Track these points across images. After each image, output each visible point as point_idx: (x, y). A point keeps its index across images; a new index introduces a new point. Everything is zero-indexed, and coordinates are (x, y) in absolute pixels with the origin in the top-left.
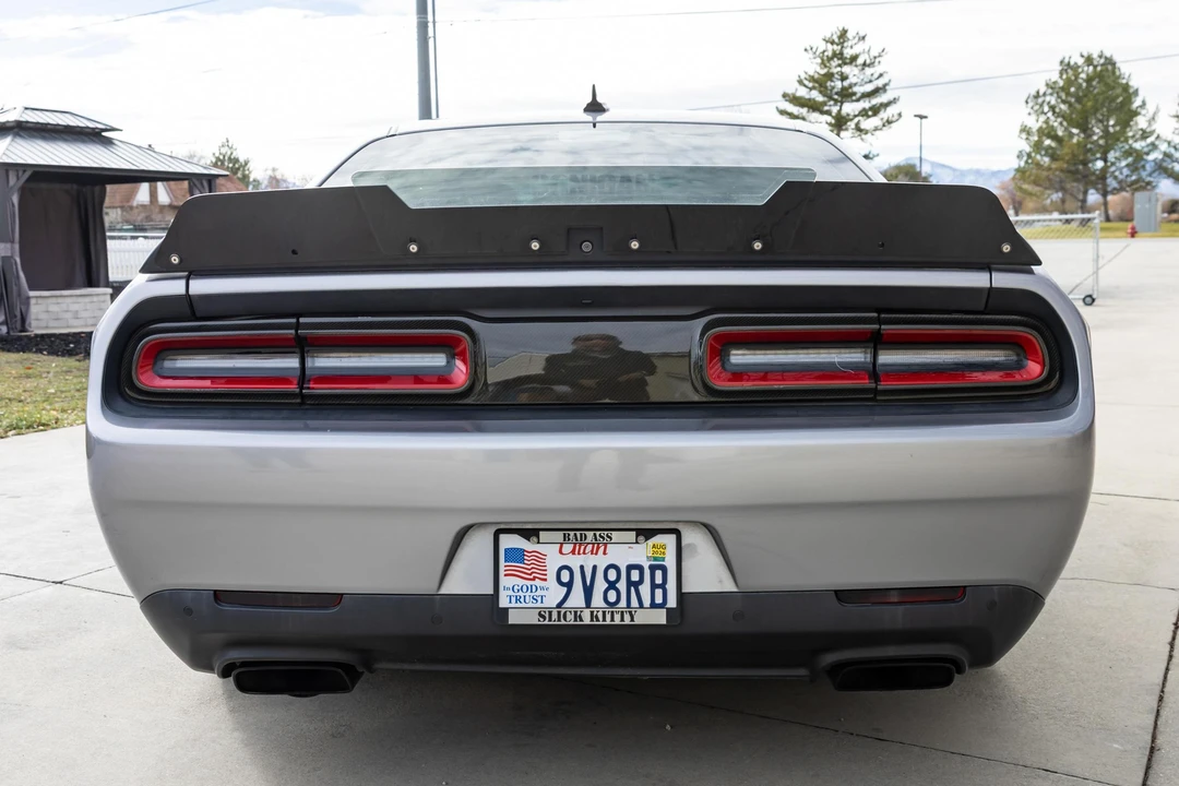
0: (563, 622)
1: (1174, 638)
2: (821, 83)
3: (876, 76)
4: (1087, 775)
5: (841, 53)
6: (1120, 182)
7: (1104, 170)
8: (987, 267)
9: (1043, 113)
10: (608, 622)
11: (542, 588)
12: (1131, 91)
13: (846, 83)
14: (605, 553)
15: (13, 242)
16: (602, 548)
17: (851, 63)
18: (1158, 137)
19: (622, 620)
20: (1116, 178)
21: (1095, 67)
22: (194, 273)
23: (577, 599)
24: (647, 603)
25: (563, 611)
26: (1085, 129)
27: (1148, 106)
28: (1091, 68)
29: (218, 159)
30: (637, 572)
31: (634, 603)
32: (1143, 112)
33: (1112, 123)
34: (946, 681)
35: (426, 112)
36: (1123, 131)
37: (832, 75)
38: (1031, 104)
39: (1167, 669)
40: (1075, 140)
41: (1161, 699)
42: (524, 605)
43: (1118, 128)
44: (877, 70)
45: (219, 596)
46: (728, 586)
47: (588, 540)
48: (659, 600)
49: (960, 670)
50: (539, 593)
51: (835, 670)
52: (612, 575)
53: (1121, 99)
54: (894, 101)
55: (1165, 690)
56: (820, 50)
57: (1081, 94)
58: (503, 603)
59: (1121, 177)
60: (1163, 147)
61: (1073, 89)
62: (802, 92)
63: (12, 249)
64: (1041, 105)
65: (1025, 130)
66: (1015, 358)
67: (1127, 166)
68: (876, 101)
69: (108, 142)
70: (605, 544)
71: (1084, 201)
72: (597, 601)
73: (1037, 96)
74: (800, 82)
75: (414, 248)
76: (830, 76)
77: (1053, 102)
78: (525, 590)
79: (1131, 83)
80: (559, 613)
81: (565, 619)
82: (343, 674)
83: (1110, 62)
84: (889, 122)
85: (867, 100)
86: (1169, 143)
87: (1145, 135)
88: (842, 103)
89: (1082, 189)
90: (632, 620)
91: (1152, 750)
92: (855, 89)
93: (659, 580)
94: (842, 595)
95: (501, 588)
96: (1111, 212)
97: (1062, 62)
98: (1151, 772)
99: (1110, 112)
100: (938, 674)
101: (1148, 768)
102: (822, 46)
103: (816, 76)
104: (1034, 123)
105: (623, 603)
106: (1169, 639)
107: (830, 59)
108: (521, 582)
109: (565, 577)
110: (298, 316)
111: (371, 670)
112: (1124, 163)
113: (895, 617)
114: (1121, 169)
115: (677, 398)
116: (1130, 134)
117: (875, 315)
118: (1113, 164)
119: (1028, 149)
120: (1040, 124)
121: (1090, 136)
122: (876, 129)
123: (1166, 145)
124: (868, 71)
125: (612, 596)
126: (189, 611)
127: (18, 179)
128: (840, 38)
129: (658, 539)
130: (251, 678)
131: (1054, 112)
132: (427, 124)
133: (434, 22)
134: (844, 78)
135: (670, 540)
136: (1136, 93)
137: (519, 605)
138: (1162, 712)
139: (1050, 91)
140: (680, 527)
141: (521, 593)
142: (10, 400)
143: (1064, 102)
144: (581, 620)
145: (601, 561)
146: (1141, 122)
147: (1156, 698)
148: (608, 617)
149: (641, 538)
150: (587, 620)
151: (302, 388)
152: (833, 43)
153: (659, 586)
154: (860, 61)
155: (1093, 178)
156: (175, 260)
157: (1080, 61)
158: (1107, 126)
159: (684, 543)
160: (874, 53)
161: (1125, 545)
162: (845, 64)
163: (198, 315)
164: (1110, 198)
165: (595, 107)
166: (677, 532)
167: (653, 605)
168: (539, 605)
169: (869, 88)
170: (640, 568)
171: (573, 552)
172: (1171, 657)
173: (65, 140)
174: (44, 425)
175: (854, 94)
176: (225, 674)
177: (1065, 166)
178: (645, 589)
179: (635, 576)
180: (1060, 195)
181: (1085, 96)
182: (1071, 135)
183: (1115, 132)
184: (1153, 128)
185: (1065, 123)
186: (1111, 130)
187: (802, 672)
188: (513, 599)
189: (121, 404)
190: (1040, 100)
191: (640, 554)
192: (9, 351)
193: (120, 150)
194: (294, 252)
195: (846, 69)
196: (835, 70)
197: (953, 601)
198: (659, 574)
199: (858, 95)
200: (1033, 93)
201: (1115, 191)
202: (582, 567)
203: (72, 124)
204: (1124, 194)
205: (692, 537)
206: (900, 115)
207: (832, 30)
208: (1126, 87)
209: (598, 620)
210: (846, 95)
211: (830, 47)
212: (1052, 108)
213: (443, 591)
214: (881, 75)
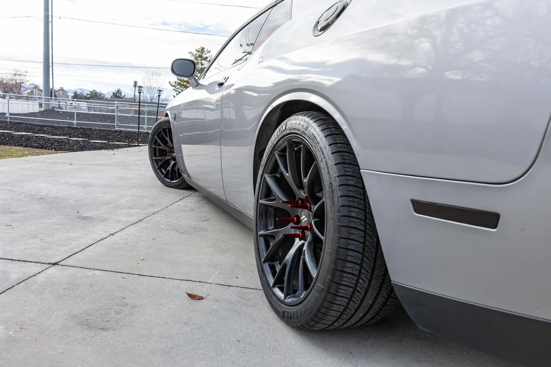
5: (202, 56)
13: (203, 66)
76: (197, 63)
102: (195, 52)
107: (198, 57)
128: (202, 50)
133: (52, 16)
154: (208, 59)
162: (203, 60)
196: (199, 61)
207: (198, 47)
211: (198, 53)
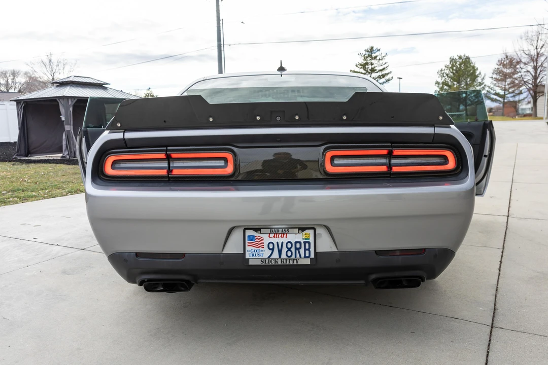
0: (270, 264)
1: (500, 267)
2: (364, 66)
3: (384, 63)
4: (470, 320)
5: (371, 55)
6: (471, 102)
7: (466, 97)
8: (433, 125)
9: (444, 76)
10: (288, 263)
11: (262, 251)
12: (475, 68)
13: (373, 66)
14: (286, 237)
15: (70, 125)
16: (285, 235)
17: (375, 59)
18: (485, 85)
19: (293, 263)
20: (470, 100)
21: (463, 60)
22: (126, 130)
23: (276, 255)
24: (303, 256)
25: (270, 260)
26: (459, 82)
27: (482, 74)
28: (461, 60)
29: (146, 95)
30: (299, 244)
31: (298, 256)
32: (480, 76)
33: (468, 80)
34: (418, 285)
35: (221, 72)
36: (473, 83)
37: (368, 63)
38: (439, 74)
39: (498, 279)
40: (455, 86)
41: (497, 290)
42: (255, 257)
43: (471, 82)
44: (384, 61)
45: (137, 255)
46: (334, 249)
47: (280, 232)
48: (307, 255)
49: (423, 281)
50: (261, 252)
51: (375, 281)
52: (289, 246)
53: (472, 71)
54: (390, 72)
55: (498, 287)
56: (364, 54)
57: (458, 69)
58: (247, 256)
59: (472, 100)
60: (487, 89)
61: (454, 68)
62: (357, 69)
63: (70, 127)
64: (443, 74)
65: (437, 83)
66: (444, 161)
67: (474, 96)
68: (384, 72)
69: (105, 88)
70: (287, 234)
71: (459, 108)
72: (284, 256)
73: (442, 71)
74: (357, 66)
75: (211, 119)
76: (367, 64)
77: (447, 73)
78: (255, 251)
79: (475, 66)
80: (269, 260)
81: (271, 263)
82: (186, 284)
83: (468, 58)
84: (388, 80)
85: (380, 72)
86: (489, 87)
87: (480, 84)
88: (371, 73)
89: (458, 104)
90: (297, 263)
91: (495, 309)
92: (376, 68)
93: (307, 247)
94: (378, 253)
95: (246, 251)
96: (468, 113)
97: (450, 58)
98: (495, 318)
99: (468, 76)
100: (414, 282)
101: (494, 317)
102: (364, 53)
103: (362, 64)
104: (440, 80)
105: (293, 256)
106: (498, 267)
107: (367, 57)
108: (254, 248)
109: (271, 246)
110: (167, 146)
111: (197, 283)
112: (473, 95)
113: (399, 260)
114: (472, 97)
115: (314, 177)
116: (475, 84)
117: (390, 144)
118: (469, 95)
119: (438, 90)
120: (443, 80)
121: (461, 85)
122: (384, 83)
123: (488, 88)
124: (381, 62)
125: (289, 254)
126: (126, 261)
127: (72, 102)
128: (370, 50)
129: (307, 231)
130: (150, 286)
131: (448, 76)
132: (221, 75)
133: (224, 45)
134: (372, 64)
135: (311, 232)
136: (477, 69)
137: (253, 257)
138: (497, 295)
139: (446, 68)
140: (315, 227)
141: (254, 253)
142: (69, 182)
143: (452, 72)
144: (277, 263)
145: (285, 240)
146: (479, 80)
147: (495, 290)
148: (288, 261)
149: (300, 231)
150: (279, 263)
151: (169, 174)
152: (368, 51)
153: (307, 250)
154: (378, 58)
155: (462, 100)
156: (119, 125)
157: (457, 58)
158: (467, 81)
159: (317, 233)
160: (383, 55)
161: (480, 232)
162: (373, 59)
163: (128, 146)
164: (468, 107)
165: (281, 69)
166: (314, 229)
167: (305, 257)
168: (261, 257)
169: (381, 68)
170: (300, 243)
171: (274, 237)
172: (499, 274)
173: (89, 88)
174: (80, 191)
175: (376, 70)
176: (140, 284)
177: (452, 96)
178: (302, 251)
179: (298, 246)
180: (450, 106)
181: (459, 70)
182: (454, 84)
183: (470, 83)
184: (483, 81)
185: (452, 80)
186: (468, 83)
187: (363, 282)
188: (251, 255)
189: (99, 181)
190: (443, 72)
191: (300, 237)
192: (69, 165)
193: (110, 91)
194: (165, 121)
195: (373, 61)
196: (369, 62)
197: (421, 254)
198: (307, 245)
199: (377, 71)
200: (441, 69)
201: (469, 105)
202: (277, 243)
203: (91, 82)
204: (473, 106)
205: (319, 231)
206: (392, 78)
207: (368, 47)
208: (474, 67)
209: (284, 263)
210: (373, 70)
211: (367, 53)
212: (447, 75)
213: (224, 252)
214: (385, 63)
